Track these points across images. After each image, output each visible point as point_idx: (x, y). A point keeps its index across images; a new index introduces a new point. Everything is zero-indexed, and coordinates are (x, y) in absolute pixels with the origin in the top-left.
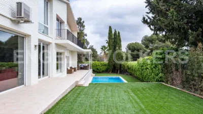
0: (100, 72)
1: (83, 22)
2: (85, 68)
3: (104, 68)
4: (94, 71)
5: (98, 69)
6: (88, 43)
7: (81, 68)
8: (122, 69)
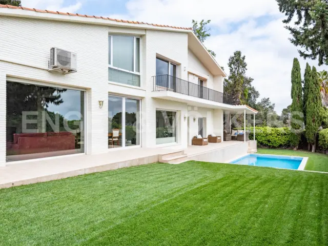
0: (274, 148)
1: (244, 58)
2: (239, 138)
3: (283, 140)
4: (261, 145)
5: (269, 141)
6: (256, 94)
7: (233, 138)
8: (320, 143)
